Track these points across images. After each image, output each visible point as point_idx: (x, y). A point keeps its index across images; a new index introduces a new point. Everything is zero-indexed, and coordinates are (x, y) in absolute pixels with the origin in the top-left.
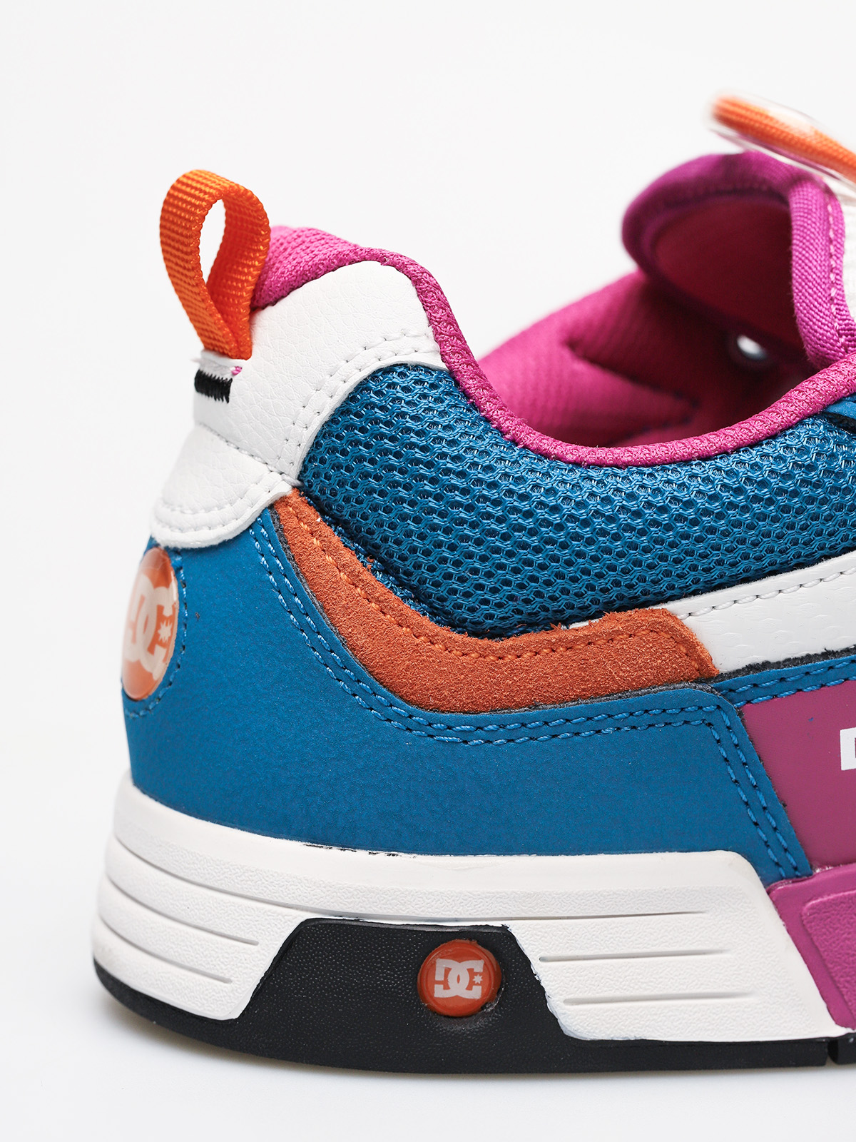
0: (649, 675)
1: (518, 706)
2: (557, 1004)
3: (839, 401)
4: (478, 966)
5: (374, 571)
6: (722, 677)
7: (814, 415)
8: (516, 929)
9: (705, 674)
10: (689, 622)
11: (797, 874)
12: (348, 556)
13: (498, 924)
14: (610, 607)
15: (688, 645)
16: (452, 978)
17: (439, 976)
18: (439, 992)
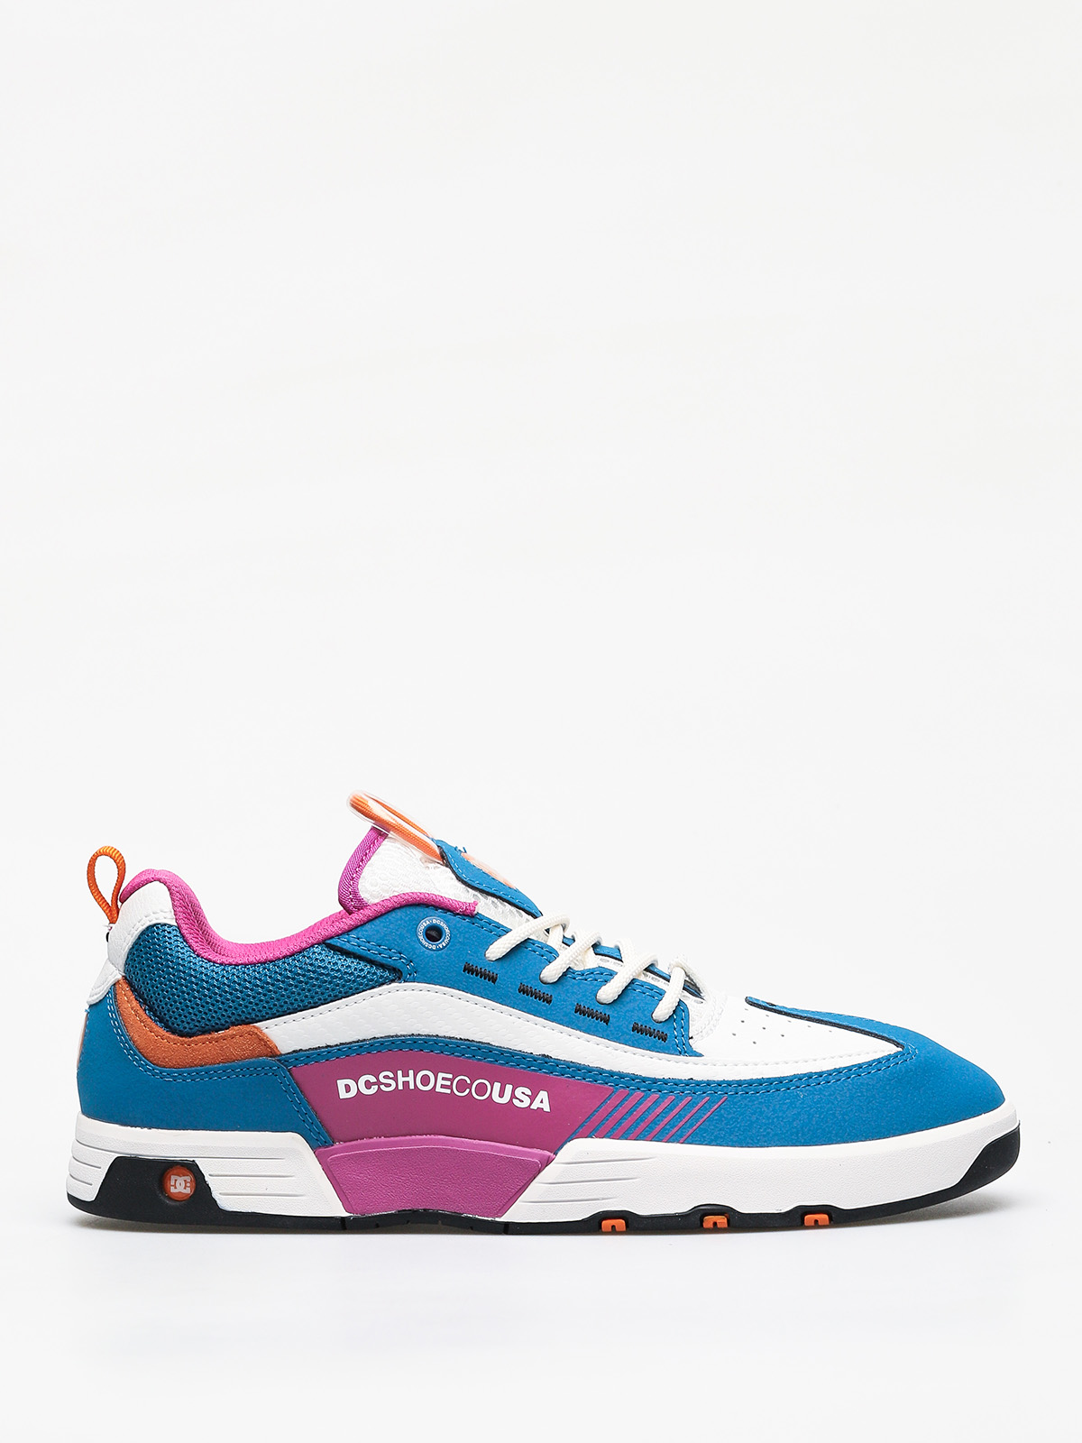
0: (247, 1053)
1: (196, 1065)
2: (215, 1195)
3: (332, 938)
4: (188, 1179)
5: (145, 1010)
6: (281, 1055)
7: (319, 944)
8: (198, 1161)
9: (273, 1053)
10: (265, 1031)
11: (326, 1144)
12: (135, 1003)
13: (192, 1159)
14: (234, 1024)
15: (264, 1042)
16: (177, 1185)
17: (172, 1183)
18: (173, 1190)
